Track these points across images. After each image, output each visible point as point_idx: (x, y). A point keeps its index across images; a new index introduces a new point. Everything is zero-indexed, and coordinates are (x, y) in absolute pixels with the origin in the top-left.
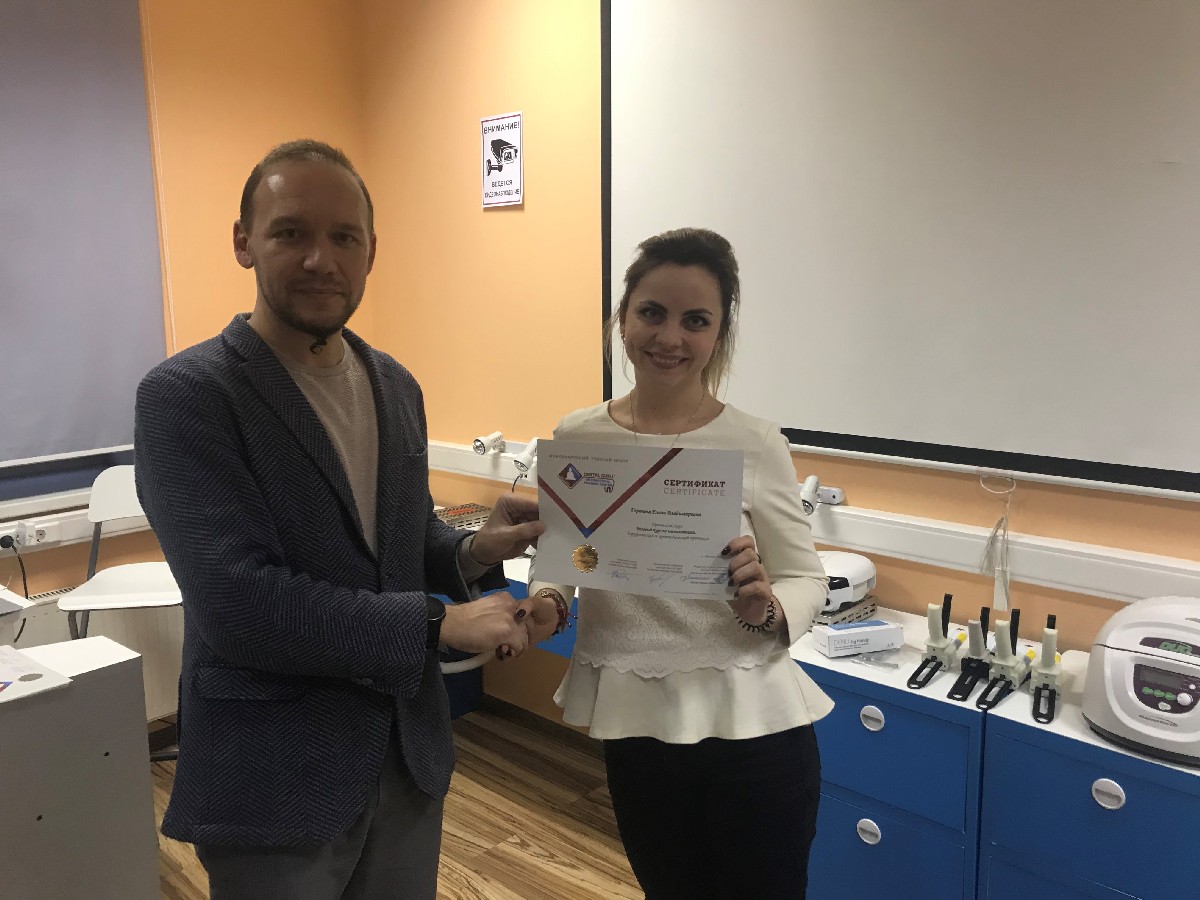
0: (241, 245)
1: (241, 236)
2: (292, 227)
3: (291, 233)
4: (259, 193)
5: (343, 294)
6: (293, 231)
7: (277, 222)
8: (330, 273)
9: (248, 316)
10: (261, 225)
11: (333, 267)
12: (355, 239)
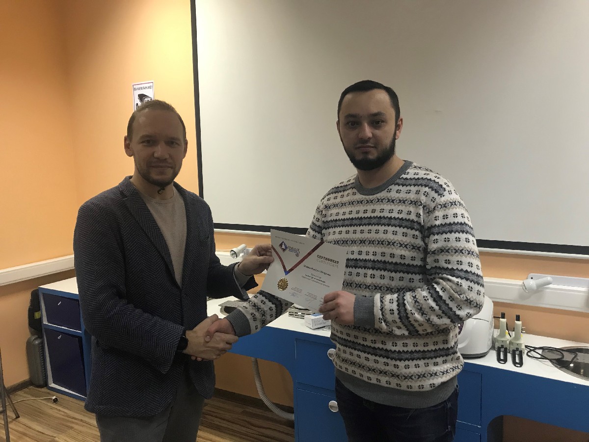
0: (127, 147)
1: (127, 142)
2: (148, 139)
3: (148, 142)
4: (135, 124)
5: (172, 168)
6: (150, 141)
7: (143, 137)
8: (166, 159)
9: (131, 177)
10: (136, 138)
11: (167, 156)
12: (177, 144)
